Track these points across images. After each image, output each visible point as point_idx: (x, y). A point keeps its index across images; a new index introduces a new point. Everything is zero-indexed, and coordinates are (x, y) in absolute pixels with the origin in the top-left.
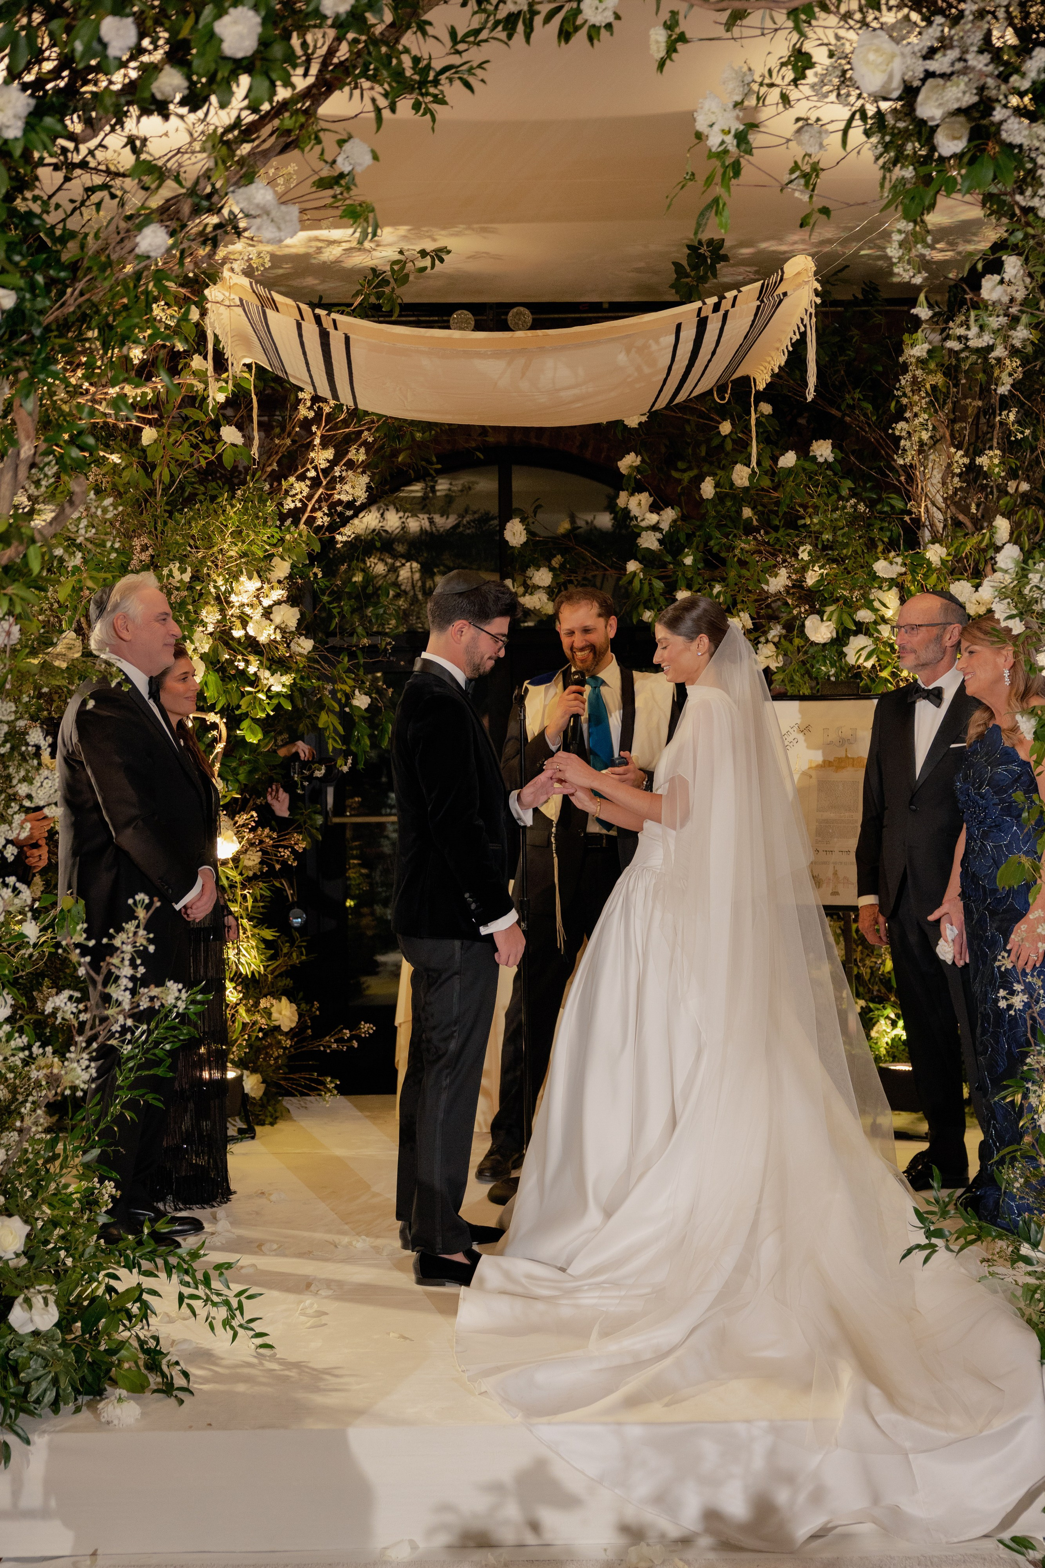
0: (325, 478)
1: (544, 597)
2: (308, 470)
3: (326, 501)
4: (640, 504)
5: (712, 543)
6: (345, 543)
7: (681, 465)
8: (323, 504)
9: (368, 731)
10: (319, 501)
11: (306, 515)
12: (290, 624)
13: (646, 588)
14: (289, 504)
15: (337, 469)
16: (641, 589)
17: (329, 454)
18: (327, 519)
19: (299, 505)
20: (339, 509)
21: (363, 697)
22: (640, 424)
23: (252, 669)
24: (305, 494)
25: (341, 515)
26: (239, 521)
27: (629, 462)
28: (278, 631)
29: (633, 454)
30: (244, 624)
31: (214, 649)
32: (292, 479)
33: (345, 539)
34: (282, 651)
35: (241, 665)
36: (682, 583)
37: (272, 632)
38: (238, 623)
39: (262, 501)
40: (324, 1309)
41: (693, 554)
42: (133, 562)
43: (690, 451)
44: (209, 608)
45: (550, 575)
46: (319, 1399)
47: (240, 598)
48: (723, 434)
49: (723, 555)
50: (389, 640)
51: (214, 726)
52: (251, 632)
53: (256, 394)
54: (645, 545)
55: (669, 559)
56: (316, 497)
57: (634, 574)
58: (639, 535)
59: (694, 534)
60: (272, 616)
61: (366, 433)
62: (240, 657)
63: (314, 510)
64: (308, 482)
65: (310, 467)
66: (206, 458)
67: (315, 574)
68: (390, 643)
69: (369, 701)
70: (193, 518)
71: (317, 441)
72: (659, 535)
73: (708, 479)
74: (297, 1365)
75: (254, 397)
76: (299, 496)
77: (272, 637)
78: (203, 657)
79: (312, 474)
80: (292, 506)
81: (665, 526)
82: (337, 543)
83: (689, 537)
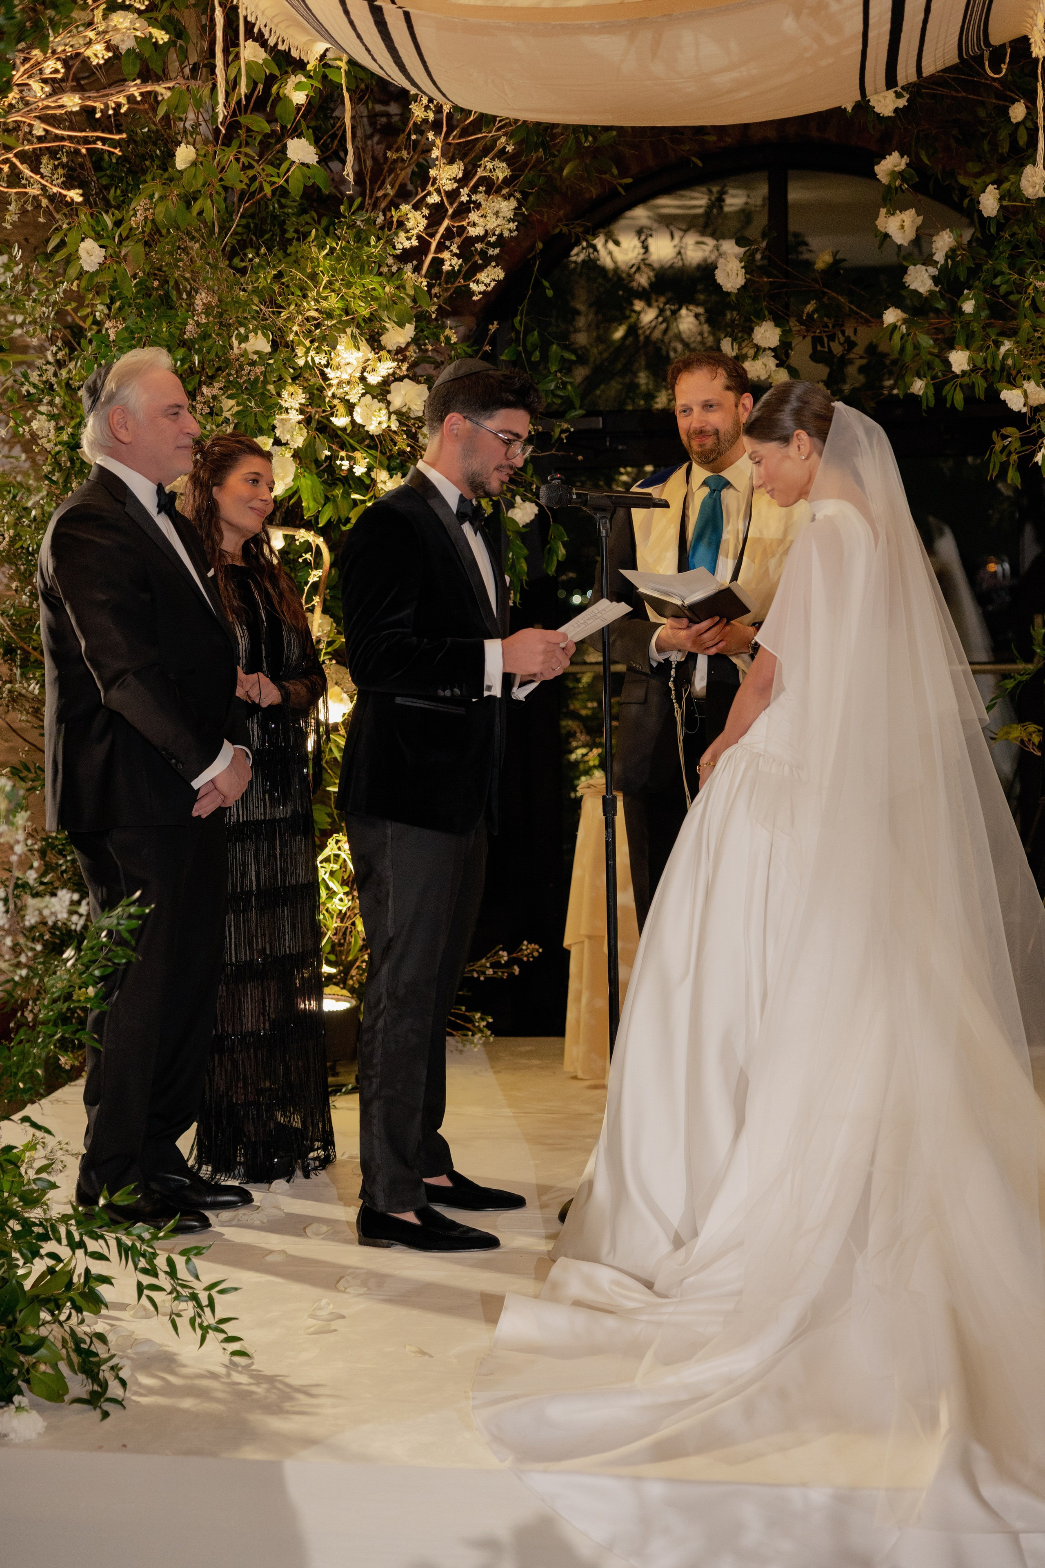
0: (451, 204)
1: (772, 363)
2: (429, 194)
3: (460, 235)
4: (902, 227)
5: (997, 281)
6: (484, 293)
7: (973, 167)
8: (457, 240)
9: (525, 552)
10: (449, 235)
11: (430, 256)
12: (414, 407)
13: (909, 347)
14: (404, 242)
15: (464, 191)
16: (903, 349)
17: (457, 170)
18: (456, 262)
19: (415, 243)
20: (479, 246)
21: (527, 504)
22: (896, 110)
23: (359, 470)
24: (422, 228)
25: (483, 253)
26: (334, 269)
27: (890, 166)
28: (393, 417)
29: (896, 154)
30: (350, 408)
31: (310, 444)
32: (405, 208)
33: (482, 288)
34: (403, 443)
35: (346, 465)
36: (961, 338)
37: (384, 418)
38: (341, 409)
39: (361, 238)
40: (344, 1312)
41: (975, 297)
42: (189, 327)
43: (986, 146)
44: (291, 389)
45: (778, 331)
46: (276, 1423)
47: (338, 373)
48: (1014, 121)
49: (1013, 298)
50: (565, 426)
51: (307, 547)
52: (359, 420)
53: (348, 90)
54: (912, 287)
55: (941, 305)
56: (442, 230)
57: (894, 327)
58: (904, 271)
59: (979, 267)
60: (389, 397)
61: (503, 139)
62: (343, 454)
63: (441, 247)
64: (426, 212)
65: (431, 189)
66: (272, 183)
67: (448, 339)
68: (567, 430)
69: (535, 510)
70: (260, 265)
71: (436, 153)
72: (933, 271)
73: (991, 188)
74: (271, 1380)
75: (346, 95)
76: (415, 232)
77: (384, 426)
78: (296, 455)
79: (434, 199)
80: (407, 244)
81: (939, 257)
82: (473, 293)
83: (974, 272)
